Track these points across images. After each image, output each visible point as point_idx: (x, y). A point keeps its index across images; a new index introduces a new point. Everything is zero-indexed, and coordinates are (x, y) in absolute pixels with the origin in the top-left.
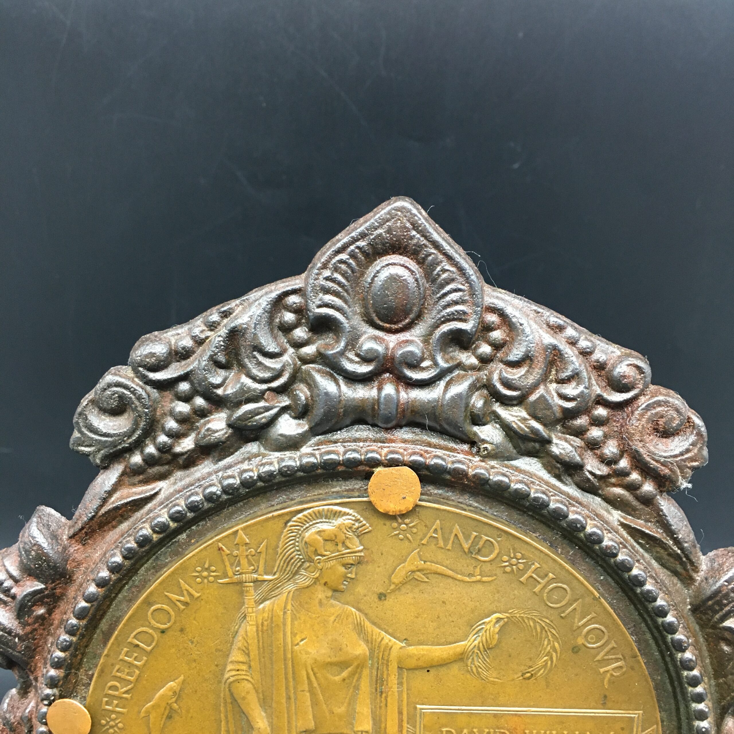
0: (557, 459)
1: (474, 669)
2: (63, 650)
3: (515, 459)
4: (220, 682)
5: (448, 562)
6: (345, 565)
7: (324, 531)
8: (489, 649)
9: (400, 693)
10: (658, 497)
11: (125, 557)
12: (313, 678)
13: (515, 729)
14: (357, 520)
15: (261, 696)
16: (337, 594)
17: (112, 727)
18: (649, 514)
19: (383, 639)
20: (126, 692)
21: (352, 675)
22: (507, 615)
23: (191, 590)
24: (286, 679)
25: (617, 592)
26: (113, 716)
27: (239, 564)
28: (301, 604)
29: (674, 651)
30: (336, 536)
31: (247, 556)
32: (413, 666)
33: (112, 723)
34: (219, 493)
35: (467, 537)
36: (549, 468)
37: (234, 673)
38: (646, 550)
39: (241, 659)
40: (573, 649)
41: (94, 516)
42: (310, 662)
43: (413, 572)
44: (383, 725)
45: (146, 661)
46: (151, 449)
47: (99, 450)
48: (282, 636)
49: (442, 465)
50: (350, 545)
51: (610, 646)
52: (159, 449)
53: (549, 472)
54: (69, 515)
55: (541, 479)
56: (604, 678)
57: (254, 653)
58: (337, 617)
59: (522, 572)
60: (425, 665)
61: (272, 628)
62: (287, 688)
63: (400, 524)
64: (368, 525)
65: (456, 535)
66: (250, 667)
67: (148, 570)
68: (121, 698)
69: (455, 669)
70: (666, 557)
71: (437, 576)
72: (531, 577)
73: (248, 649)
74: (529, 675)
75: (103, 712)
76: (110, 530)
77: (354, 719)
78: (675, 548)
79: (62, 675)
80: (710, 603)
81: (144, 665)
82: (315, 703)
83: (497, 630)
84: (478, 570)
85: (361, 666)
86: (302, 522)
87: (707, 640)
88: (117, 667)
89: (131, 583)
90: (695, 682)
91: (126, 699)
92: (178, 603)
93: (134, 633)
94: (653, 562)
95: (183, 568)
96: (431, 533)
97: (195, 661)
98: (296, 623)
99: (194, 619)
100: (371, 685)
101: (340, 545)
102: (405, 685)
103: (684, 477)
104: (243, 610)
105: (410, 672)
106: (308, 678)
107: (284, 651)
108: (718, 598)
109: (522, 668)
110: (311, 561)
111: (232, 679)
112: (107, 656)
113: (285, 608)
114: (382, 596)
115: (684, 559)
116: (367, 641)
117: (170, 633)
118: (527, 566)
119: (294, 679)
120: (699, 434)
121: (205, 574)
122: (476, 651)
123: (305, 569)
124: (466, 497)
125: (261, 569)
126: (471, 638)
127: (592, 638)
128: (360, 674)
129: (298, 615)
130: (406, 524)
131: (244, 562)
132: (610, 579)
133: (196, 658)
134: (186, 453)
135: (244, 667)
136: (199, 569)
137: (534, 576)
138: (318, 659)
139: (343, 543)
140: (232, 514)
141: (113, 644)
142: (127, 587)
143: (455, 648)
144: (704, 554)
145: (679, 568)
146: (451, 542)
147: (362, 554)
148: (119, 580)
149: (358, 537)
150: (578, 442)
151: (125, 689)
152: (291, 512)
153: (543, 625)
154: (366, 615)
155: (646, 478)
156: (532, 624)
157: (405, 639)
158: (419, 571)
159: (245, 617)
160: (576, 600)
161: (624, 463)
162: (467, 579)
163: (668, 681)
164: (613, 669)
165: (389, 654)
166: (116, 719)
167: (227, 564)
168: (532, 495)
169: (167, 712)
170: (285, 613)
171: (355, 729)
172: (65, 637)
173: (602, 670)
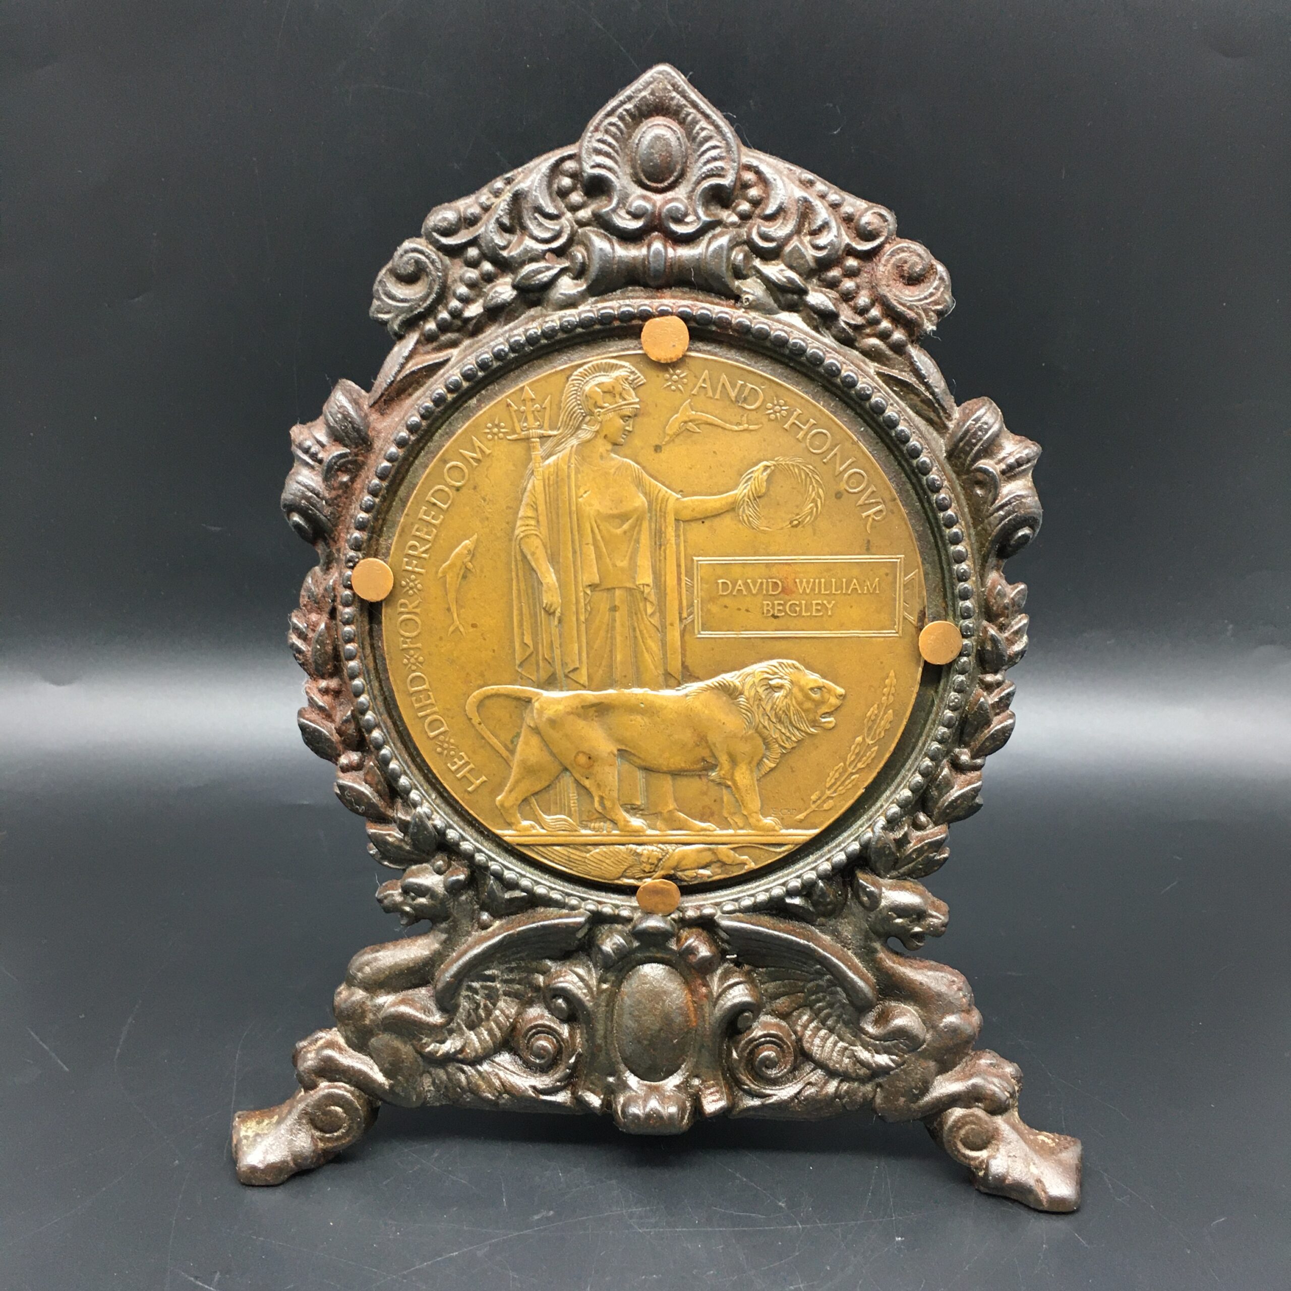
0: (814, 309)
1: (745, 519)
2: (367, 510)
3: (777, 313)
4: (510, 540)
5: (717, 412)
6: (623, 417)
7: (603, 383)
8: (759, 497)
9: (678, 545)
10: (909, 347)
11: (423, 417)
12: (596, 531)
13: (786, 578)
14: (632, 373)
15: (549, 551)
16: (616, 447)
17: (411, 588)
18: (902, 364)
19: (659, 491)
20: (424, 552)
21: (633, 527)
22: (774, 463)
23: (482, 446)
24: (572, 533)
25: (877, 443)
26: (413, 577)
27: (526, 420)
28: (583, 458)
29: (930, 493)
30: (613, 387)
31: (533, 412)
32: (689, 518)
33: (411, 584)
34: (506, 349)
35: (733, 386)
36: (808, 321)
37: (524, 528)
38: (901, 398)
39: (530, 515)
40: (836, 495)
41: (393, 382)
42: (592, 513)
43: (686, 422)
44: (663, 579)
45: (443, 520)
46: (444, 315)
47: (397, 316)
48: (567, 489)
49: (707, 315)
50: (627, 397)
51: (870, 490)
52: (451, 313)
53: (808, 325)
54: (368, 387)
55: (800, 330)
56: (866, 524)
57: (542, 508)
58: (617, 469)
59: (785, 419)
60: (699, 516)
61: (557, 482)
62: (573, 542)
63: (672, 375)
64: (642, 377)
65: (723, 384)
66: (538, 522)
67: (442, 436)
68: (420, 558)
69: (727, 520)
70: (919, 404)
71: (708, 426)
72: (794, 423)
73: (536, 504)
74: (796, 522)
75: (404, 574)
76: (406, 398)
77: (636, 572)
78: (927, 394)
79: (365, 537)
80: (961, 444)
81: (441, 524)
82: (599, 557)
83: (765, 478)
84: (744, 419)
85: (639, 520)
86: (584, 375)
87: (963, 488)
88: (416, 526)
89: (426, 448)
90: (950, 523)
91: (425, 559)
92: (471, 460)
93: (432, 491)
94: (908, 410)
95: (475, 426)
96: (700, 383)
97: (487, 519)
98: (579, 476)
99: (487, 476)
100: (651, 538)
101: (618, 396)
102: (682, 538)
103: (929, 320)
104: (530, 466)
105: (686, 524)
106: (592, 531)
107: (570, 504)
108: (967, 438)
109: (790, 516)
110: (591, 414)
111: (522, 535)
112: (407, 515)
113: (569, 461)
114: (657, 449)
115: (936, 405)
116: (645, 494)
117: (464, 490)
118: (790, 413)
119: (579, 531)
120: (941, 279)
121: (495, 430)
122: (747, 499)
123: (586, 424)
124: (733, 352)
125: (546, 425)
126: (741, 487)
127: (853, 483)
128: (641, 525)
129: (581, 469)
130: (678, 375)
131: (531, 418)
132: (869, 430)
133: (489, 516)
134: (475, 317)
135: (533, 522)
136: (490, 425)
137: (797, 422)
138: (601, 510)
139: (621, 394)
140: (518, 377)
141: (412, 503)
142: (423, 453)
143: (727, 497)
144: (958, 406)
145: (932, 415)
146: (718, 391)
147: (638, 406)
148: (418, 441)
149: (634, 389)
150: (833, 294)
151: (424, 549)
152: (572, 367)
153: (807, 470)
154: (643, 468)
155: (896, 326)
156: (797, 470)
157: (681, 491)
158: (691, 421)
159: (532, 473)
160: (835, 446)
161: (875, 312)
162: (736, 428)
163: (929, 532)
164: (875, 513)
165: (666, 506)
166: (416, 580)
167: (515, 420)
168: (792, 341)
169: (463, 571)
170: (569, 467)
171: (637, 583)
172: (367, 498)
173: (864, 515)
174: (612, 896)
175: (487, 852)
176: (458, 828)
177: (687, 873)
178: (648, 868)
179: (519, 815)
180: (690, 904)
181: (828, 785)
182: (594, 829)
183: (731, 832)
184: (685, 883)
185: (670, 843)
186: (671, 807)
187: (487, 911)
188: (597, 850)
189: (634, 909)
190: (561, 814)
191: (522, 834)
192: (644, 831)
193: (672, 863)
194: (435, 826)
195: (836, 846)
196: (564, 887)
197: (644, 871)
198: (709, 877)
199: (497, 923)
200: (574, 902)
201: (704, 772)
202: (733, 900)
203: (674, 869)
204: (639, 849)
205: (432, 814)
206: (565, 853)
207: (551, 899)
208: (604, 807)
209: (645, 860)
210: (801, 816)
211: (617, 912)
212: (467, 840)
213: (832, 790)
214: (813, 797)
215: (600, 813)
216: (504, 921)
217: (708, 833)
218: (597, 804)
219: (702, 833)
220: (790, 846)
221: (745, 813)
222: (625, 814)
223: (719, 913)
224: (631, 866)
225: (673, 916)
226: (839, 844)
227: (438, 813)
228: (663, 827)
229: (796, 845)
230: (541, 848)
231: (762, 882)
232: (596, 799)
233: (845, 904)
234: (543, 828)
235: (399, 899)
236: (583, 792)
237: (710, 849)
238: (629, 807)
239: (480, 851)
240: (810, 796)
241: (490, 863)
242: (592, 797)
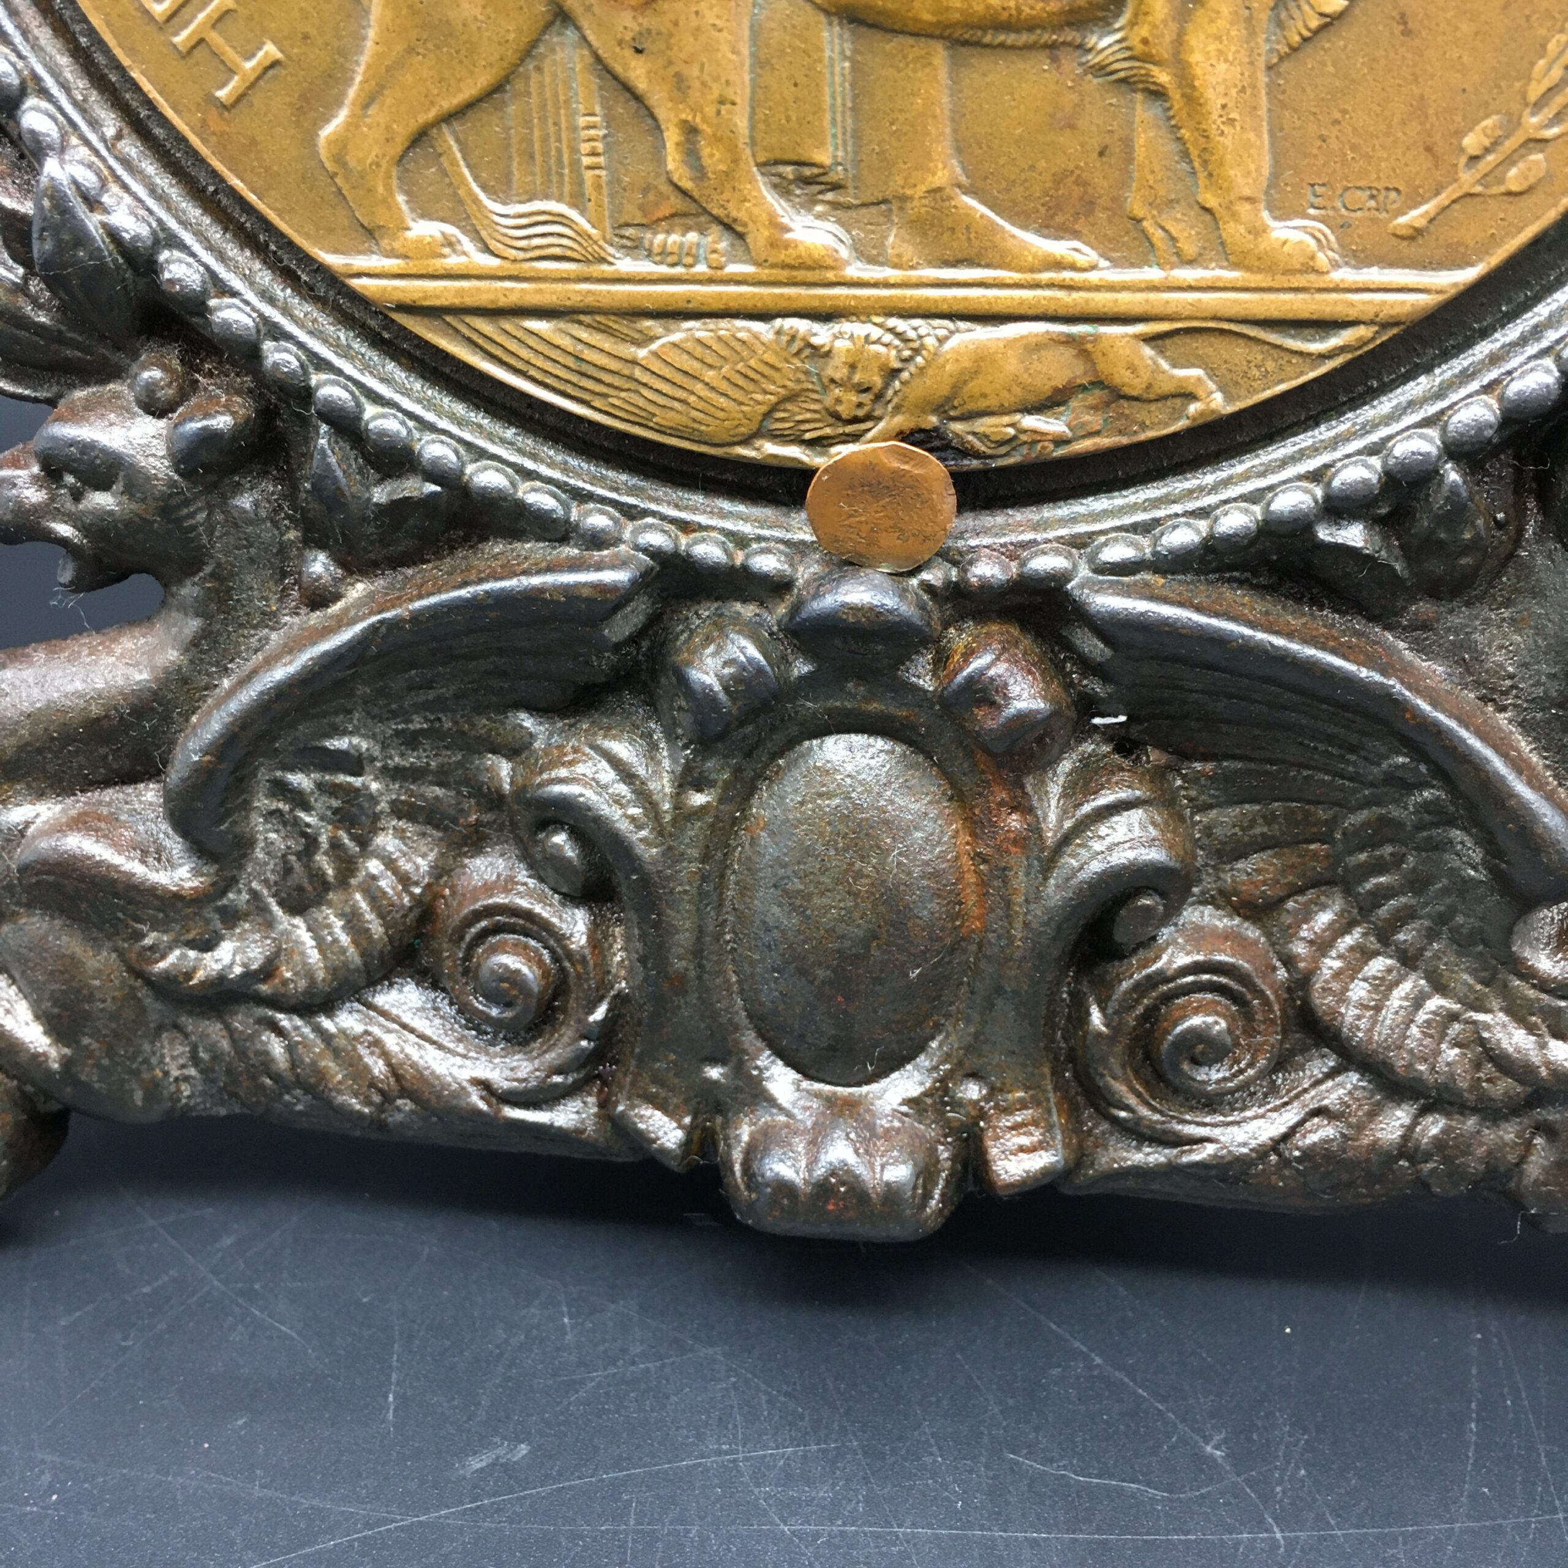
174: (726, 505)
175: (303, 337)
176: (197, 248)
177: (984, 425)
178: (848, 402)
179: (401, 198)
180: (986, 541)
181: (1535, 91)
182: (664, 255)
183: (1153, 274)
184: (975, 464)
185: (927, 315)
186: (940, 178)
187: (322, 546)
188: (676, 337)
189: (798, 549)
190: (547, 197)
191: (412, 267)
192: (842, 264)
193: (936, 385)
194: (113, 234)
195: (1523, 341)
196: (566, 469)
197: (836, 416)
198: (1060, 441)
199: (358, 590)
200: (598, 520)
201: (1070, 35)
202: (1134, 528)
203: (942, 408)
204: (822, 334)
205: (104, 186)
206: (565, 342)
207: (521, 509)
208: (700, 172)
209: (840, 374)
210: (1415, 216)
211: (739, 558)
212: (234, 294)
213: (1549, 112)
214: (1471, 142)
215: (684, 193)
216: (380, 583)
217: (1067, 275)
218: (673, 161)
219: (1046, 276)
220: (1362, 332)
221: (1211, 201)
222: (772, 199)
223: (1084, 572)
224: (792, 397)
225: (925, 576)
226: (1537, 332)
227: (125, 187)
228: (909, 251)
229: (1385, 326)
230: (484, 326)
231: (1240, 468)
232: (672, 136)
233: (1511, 556)
234: (487, 250)
235: (34, 495)
236: (623, 109)
237: (1069, 341)
238: (789, 171)
239: (277, 333)
240: (1460, 134)
241: (315, 379)
242: (657, 128)
